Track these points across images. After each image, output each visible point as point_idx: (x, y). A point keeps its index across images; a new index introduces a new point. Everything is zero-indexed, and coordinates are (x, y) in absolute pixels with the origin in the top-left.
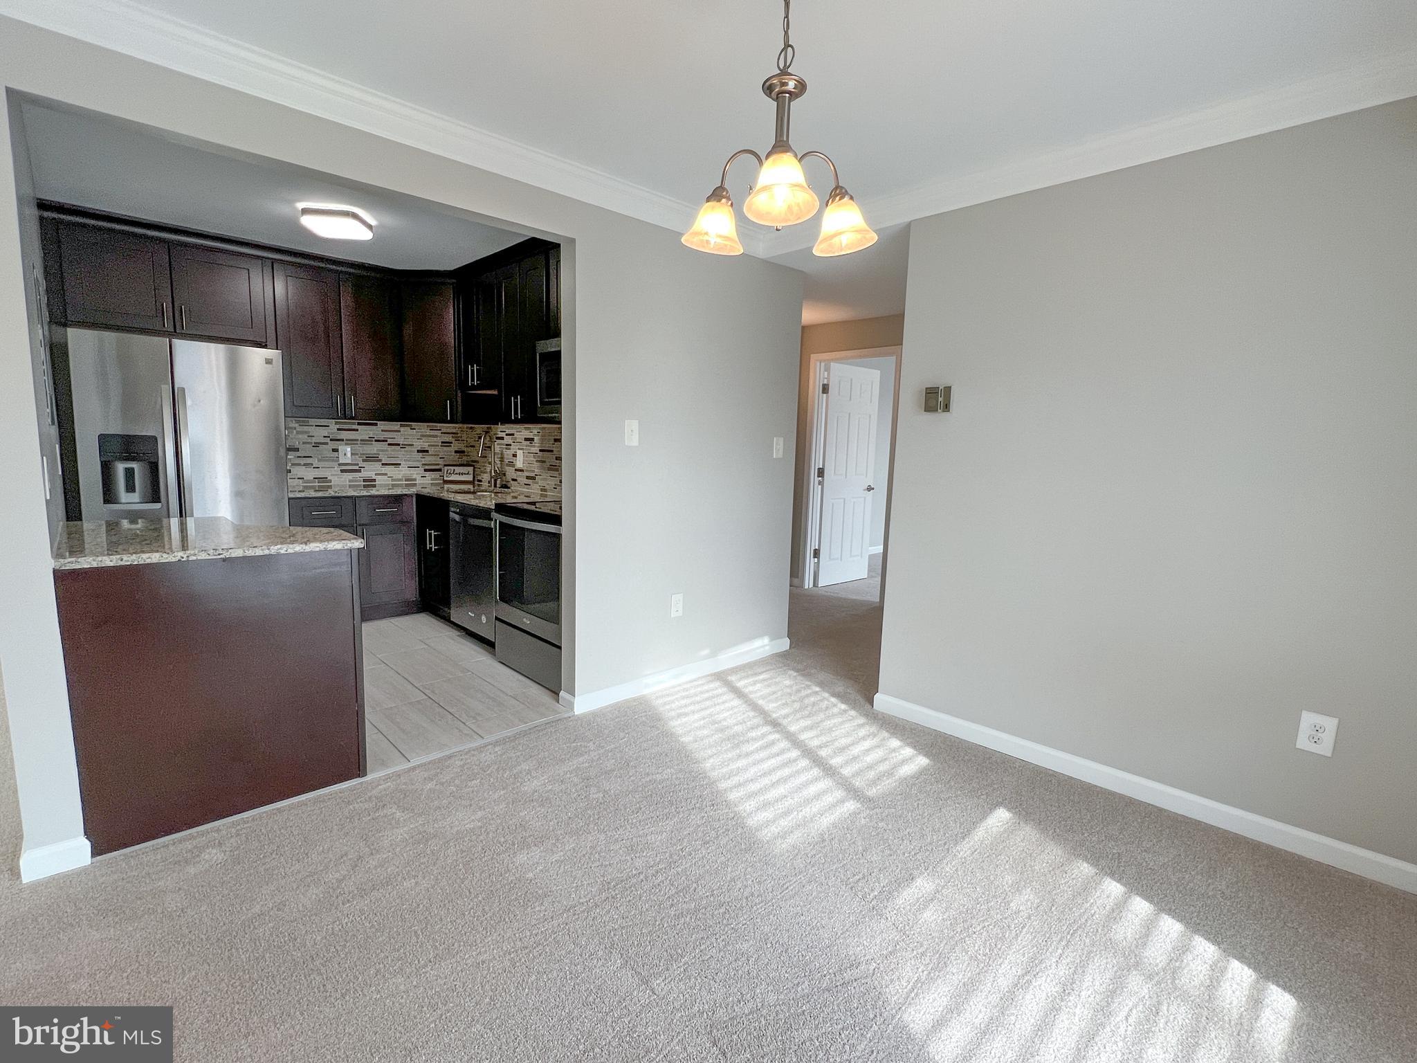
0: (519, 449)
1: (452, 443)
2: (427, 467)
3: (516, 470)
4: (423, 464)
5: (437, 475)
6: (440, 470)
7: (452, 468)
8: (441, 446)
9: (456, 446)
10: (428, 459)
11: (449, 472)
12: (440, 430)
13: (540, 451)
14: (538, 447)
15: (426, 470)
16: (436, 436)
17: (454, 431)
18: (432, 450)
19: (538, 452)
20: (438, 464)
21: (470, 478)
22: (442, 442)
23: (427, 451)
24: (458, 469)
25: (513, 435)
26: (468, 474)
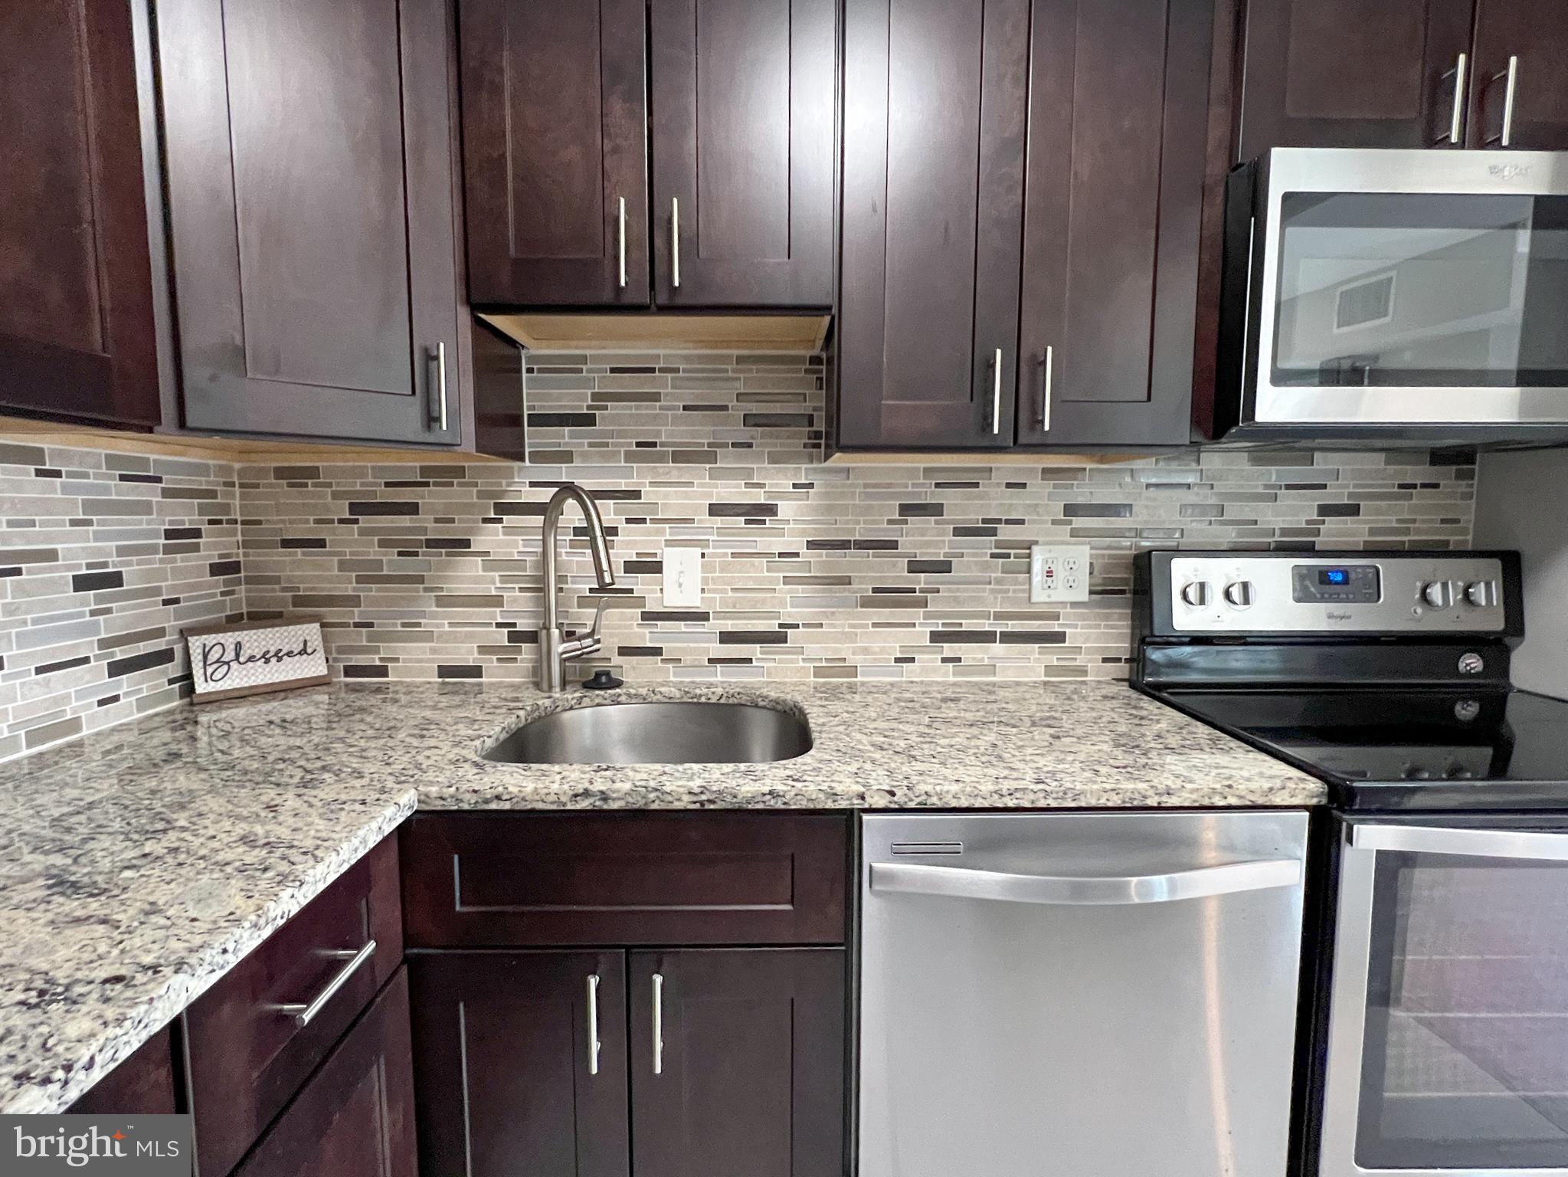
0: (670, 543)
1: (196, 533)
2: (120, 654)
3: (648, 616)
4: (104, 644)
5: (156, 680)
6: (165, 656)
7: (229, 639)
8: (168, 550)
9: (212, 547)
10: (124, 615)
11: (214, 656)
12: (159, 480)
13: (811, 545)
14: (803, 532)
15: (117, 669)
16: (145, 508)
17: (201, 483)
18: (131, 571)
19: (803, 550)
20: (160, 633)
21: (315, 667)
22: (169, 534)
23: (115, 579)
24: (255, 640)
25: (636, 494)
26: (303, 652)
